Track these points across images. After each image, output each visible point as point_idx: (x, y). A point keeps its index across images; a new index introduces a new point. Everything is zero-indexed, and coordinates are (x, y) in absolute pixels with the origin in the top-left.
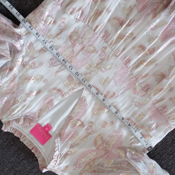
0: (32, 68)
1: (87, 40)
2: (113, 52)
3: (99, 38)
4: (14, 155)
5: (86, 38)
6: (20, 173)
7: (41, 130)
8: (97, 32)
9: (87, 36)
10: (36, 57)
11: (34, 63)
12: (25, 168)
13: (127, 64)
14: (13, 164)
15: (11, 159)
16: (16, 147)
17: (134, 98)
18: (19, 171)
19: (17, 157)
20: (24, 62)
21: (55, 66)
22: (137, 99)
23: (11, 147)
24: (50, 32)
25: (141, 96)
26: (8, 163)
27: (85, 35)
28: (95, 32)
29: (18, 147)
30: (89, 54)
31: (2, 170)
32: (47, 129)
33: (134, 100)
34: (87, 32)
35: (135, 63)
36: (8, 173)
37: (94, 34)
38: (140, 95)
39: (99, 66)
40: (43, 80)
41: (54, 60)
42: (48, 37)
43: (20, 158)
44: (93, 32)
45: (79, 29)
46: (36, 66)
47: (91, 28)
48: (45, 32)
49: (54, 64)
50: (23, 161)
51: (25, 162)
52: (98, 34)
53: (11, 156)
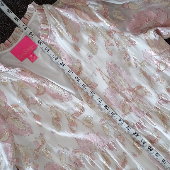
0: (106, 42)
1: (136, 105)
2: (122, 132)
3: (139, 119)
5: (139, 104)
7: (29, 49)
8: (145, 117)
9: (141, 105)
10: (118, 47)
11: (111, 45)
13: (108, 146)
17: (68, 150)
20: (114, 33)
21: (108, 69)
22: (67, 152)
24: (148, 65)
25: (69, 157)
27: (143, 103)
28: (146, 115)
30: (121, 107)
32: (31, 56)
33: (65, 150)
34: (146, 106)
35: (108, 154)
37: (144, 113)
38: (71, 156)
39: (107, 117)
40: (91, 54)
41: (115, 67)
42: (142, 62)
44: (145, 112)
45: (150, 97)
46: (109, 47)
47: (150, 110)
48: (148, 59)
49: (110, 68)
52: (143, 118)
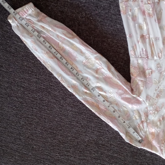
4: (21, 79)
6: (11, 91)
12: (17, 92)
14: (14, 82)
15: (17, 78)
16: (28, 77)
18: (12, 89)
19: (22, 82)
23: (26, 73)
26: (12, 78)
29: (29, 79)
31: (4, 77)
36: (5, 82)
43: (22, 84)
50: (21, 88)
51: (22, 89)
53: (19, 77)
